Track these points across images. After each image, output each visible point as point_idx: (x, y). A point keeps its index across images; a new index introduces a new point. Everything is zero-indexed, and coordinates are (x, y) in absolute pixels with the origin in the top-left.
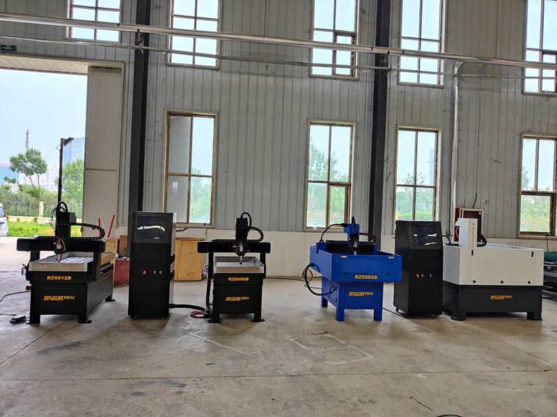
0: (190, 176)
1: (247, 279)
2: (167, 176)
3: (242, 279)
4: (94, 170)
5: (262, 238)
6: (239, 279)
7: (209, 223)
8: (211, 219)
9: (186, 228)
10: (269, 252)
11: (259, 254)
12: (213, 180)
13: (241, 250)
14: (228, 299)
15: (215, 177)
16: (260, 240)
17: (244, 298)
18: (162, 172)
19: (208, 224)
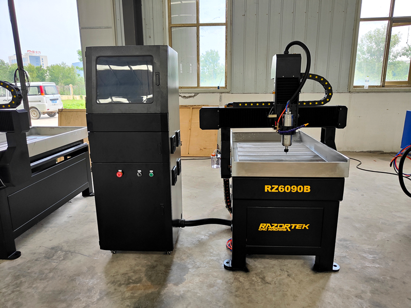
0: (198, 25)
1: (307, 189)
2: (170, 28)
3: (295, 189)
4: (90, 28)
5: (329, 97)
6: (288, 189)
7: (224, 86)
8: (226, 81)
9: (196, 94)
10: (343, 125)
11: (320, 129)
12: (226, 28)
13: (288, 122)
14: (263, 227)
15: (230, 24)
16: (325, 101)
17: (298, 226)
18: (164, 23)
19: (223, 88)
